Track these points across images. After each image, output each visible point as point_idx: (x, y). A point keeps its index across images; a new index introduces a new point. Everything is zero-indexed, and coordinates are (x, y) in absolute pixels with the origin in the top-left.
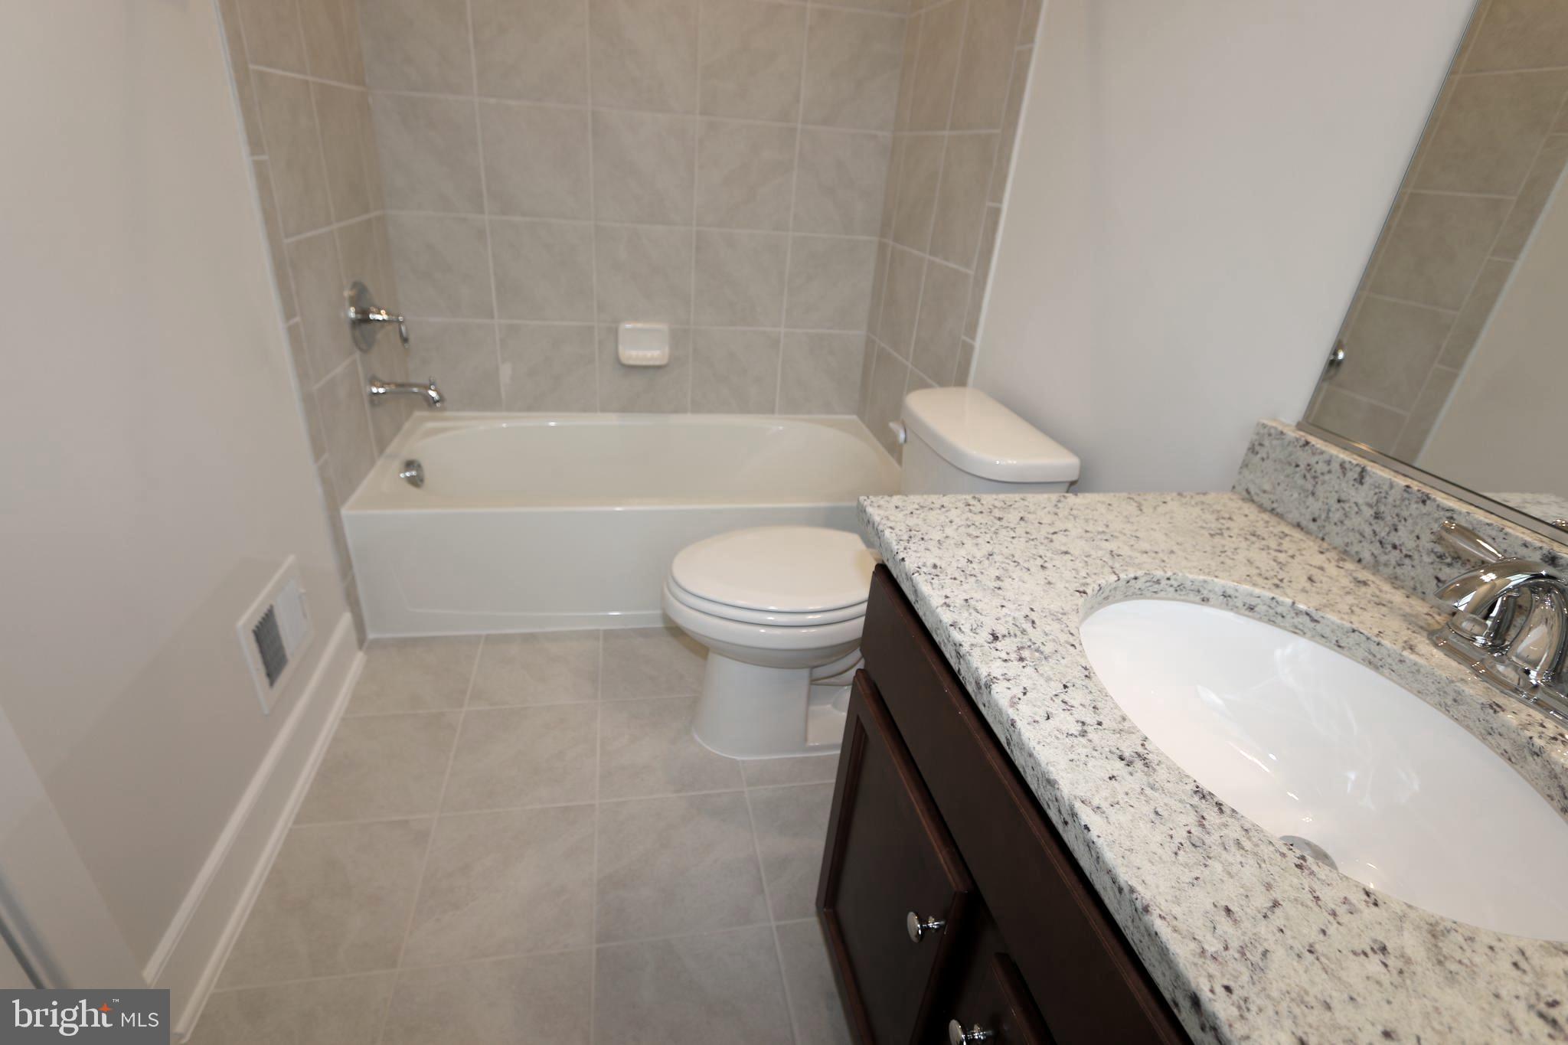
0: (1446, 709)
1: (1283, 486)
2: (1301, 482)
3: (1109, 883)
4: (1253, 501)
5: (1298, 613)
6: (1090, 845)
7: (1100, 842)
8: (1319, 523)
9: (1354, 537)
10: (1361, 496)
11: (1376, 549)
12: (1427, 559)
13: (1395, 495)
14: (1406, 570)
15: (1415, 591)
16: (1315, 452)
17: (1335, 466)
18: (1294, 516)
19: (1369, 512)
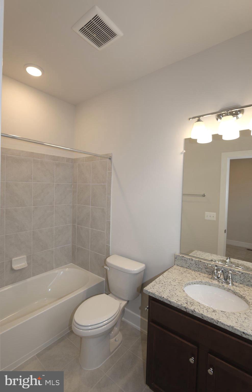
0: (219, 288)
1: (182, 263)
2: (184, 262)
3: (227, 327)
4: (178, 266)
5: (200, 282)
6: (222, 324)
7: (223, 323)
8: (189, 267)
9: (194, 268)
10: (193, 262)
11: (198, 269)
12: (204, 269)
13: (197, 261)
14: (202, 271)
15: (205, 273)
16: (185, 257)
17: (188, 259)
18: (185, 267)
19: (195, 264)
